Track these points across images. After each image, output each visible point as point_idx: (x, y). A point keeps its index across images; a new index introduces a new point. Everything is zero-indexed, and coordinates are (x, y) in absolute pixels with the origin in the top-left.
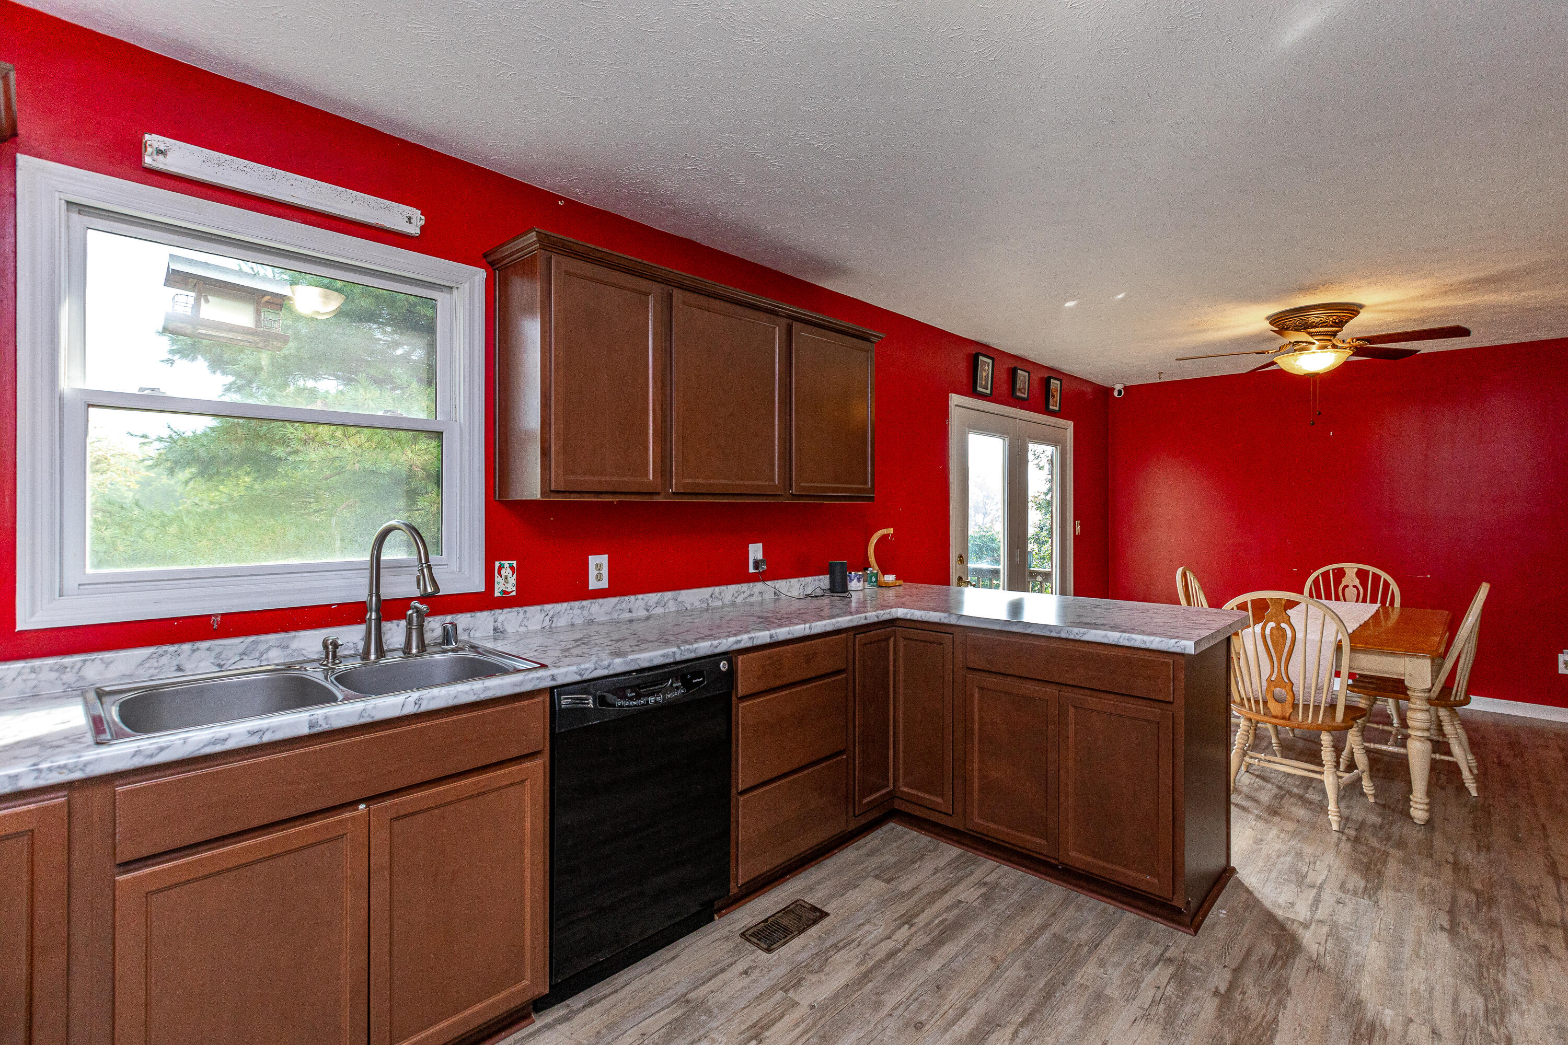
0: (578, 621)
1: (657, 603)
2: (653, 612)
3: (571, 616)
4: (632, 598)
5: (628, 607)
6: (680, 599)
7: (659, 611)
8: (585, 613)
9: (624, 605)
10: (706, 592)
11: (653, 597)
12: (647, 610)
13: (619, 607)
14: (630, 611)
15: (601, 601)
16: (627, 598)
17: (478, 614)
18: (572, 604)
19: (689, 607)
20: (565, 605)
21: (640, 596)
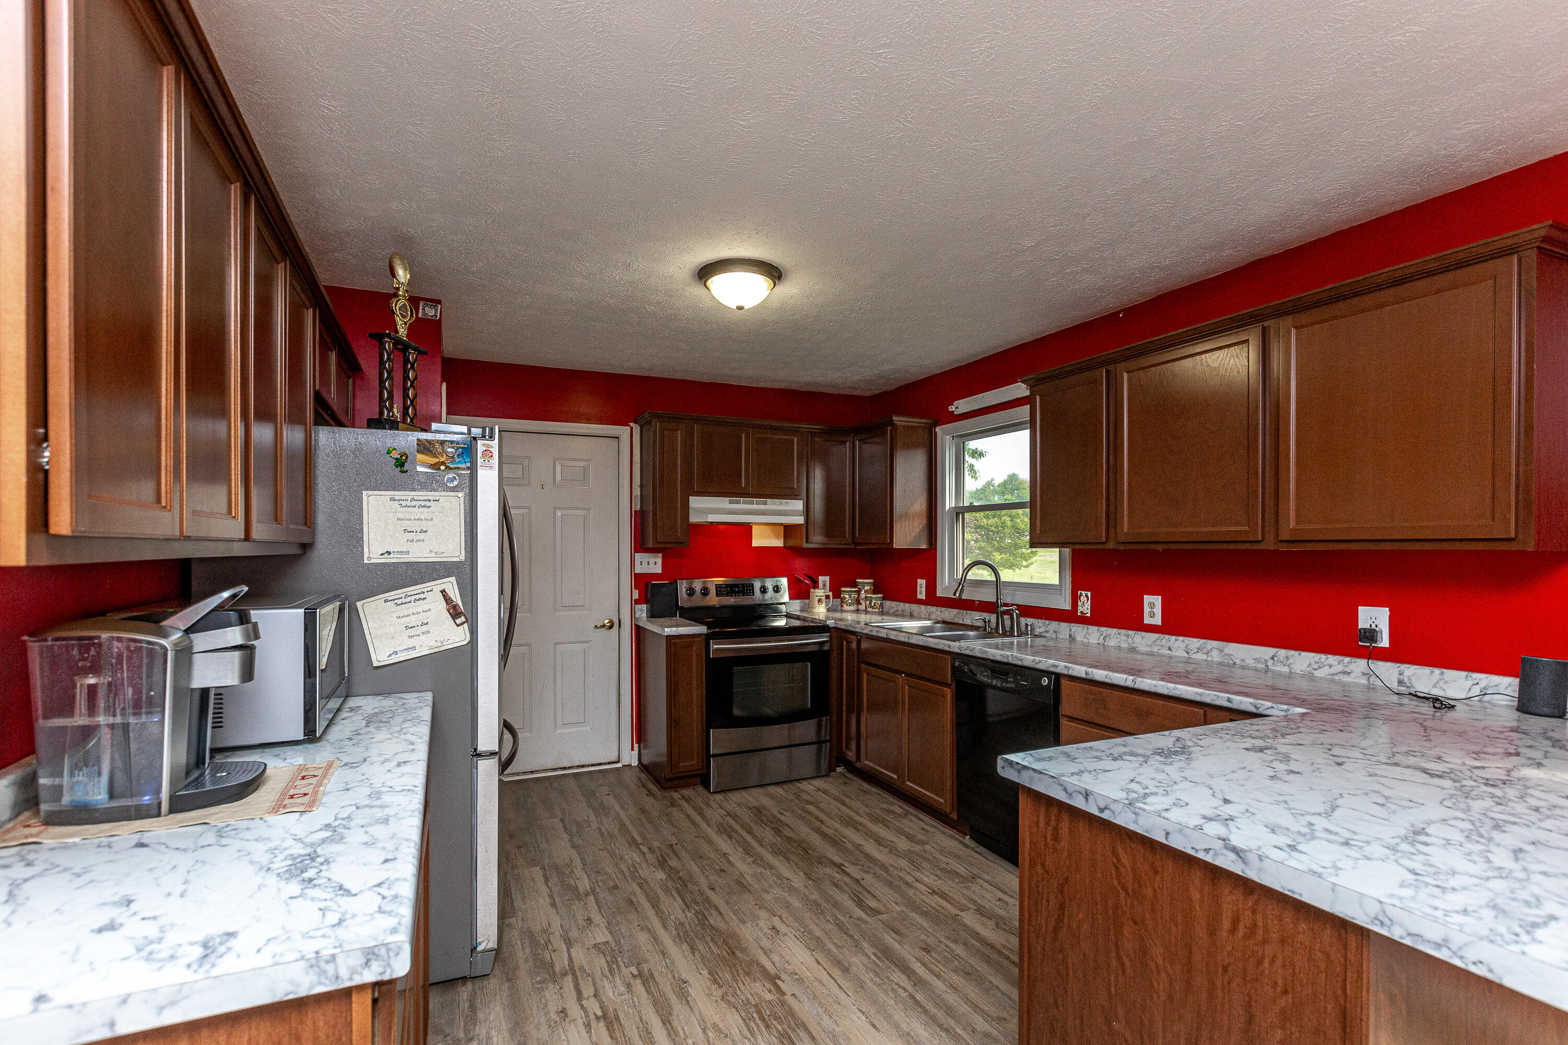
0: (1124, 645)
1: (1198, 649)
2: (1194, 656)
3: (1119, 640)
4: (1173, 638)
5: (1168, 645)
6: (1226, 651)
7: (1201, 656)
8: (1130, 640)
9: (1164, 642)
10: (1265, 652)
11: (1195, 643)
12: (1188, 653)
13: (1158, 642)
14: (1170, 649)
15: (1143, 634)
16: (1167, 636)
17: (1062, 624)
18: (1120, 631)
19: (1238, 662)
20: (1115, 630)
21: (1181, 638)
